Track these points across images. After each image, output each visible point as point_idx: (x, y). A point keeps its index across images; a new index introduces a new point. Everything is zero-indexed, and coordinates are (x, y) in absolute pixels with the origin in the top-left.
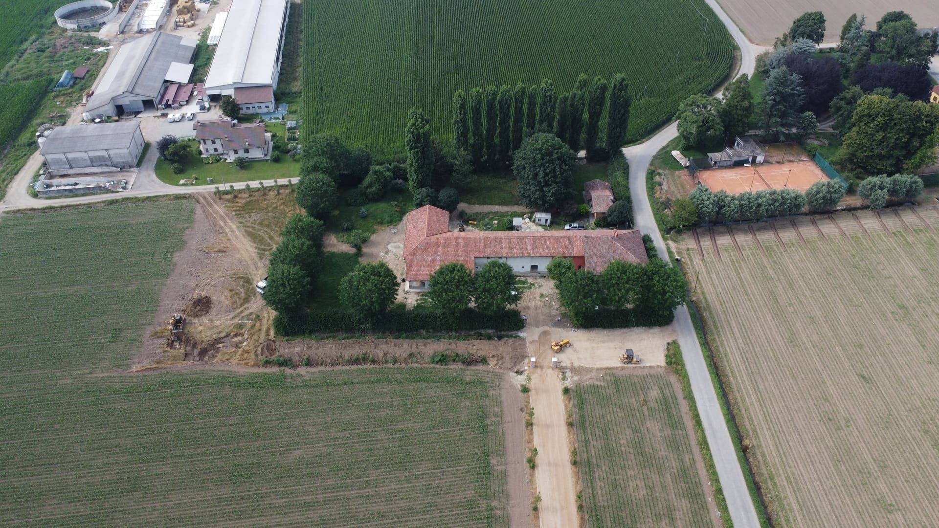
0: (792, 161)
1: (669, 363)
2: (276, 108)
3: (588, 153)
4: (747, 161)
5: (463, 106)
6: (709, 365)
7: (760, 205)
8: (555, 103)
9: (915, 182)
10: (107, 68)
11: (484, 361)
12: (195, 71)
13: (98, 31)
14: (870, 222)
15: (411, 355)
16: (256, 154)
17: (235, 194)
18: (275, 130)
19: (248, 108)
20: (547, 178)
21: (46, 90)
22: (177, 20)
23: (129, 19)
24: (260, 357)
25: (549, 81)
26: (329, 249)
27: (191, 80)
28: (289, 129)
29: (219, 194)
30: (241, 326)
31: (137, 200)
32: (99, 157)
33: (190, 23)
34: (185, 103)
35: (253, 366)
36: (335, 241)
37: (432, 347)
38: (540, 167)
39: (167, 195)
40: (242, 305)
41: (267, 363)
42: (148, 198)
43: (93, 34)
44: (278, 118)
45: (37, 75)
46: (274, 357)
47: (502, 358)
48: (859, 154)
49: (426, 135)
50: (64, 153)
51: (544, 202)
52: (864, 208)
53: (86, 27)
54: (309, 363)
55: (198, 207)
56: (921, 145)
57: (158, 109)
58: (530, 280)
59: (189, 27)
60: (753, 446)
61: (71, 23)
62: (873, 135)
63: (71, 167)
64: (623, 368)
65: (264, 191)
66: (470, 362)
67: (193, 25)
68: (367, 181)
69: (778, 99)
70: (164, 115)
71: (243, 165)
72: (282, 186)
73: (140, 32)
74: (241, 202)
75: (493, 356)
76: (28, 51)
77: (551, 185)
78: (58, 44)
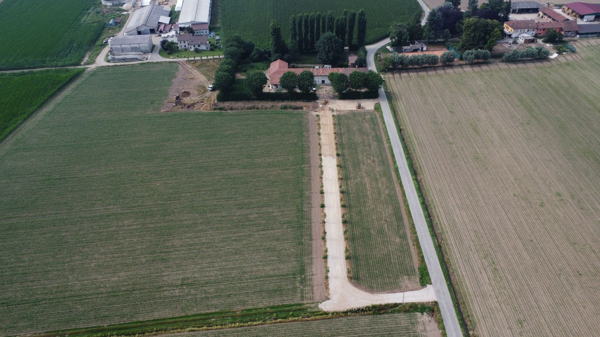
0: (439, 50)
1: (375, 108)
2: (210, 33)
3: (349, 47)
4: (419, 49)
5: (294, 22)
6: (391, 109)
7: (419, 59)
8: (334, 21)
9: (487, 53)
10: (130, 20)
11: (301, 108)
12: (171, 20)
13: (122, 6)
14: (468, 69)
15: (272, 106)
16: (203, 47)
17: (195, 61)
18: (210, 40)
19: (197, 33)
20: (329, 49)
21: (104, 27)
22: (160, 1)
23: (136, 2)
24: (212, 107)
25: (331, 11)
26: (237, 78)
27: (170, 23)
28: (217, 40)
29: (189, 61)
30: (203, 100)
31: (153, 63)
32: (135, 47)
33: (166, 3)
34: (168, 31)
35: (209, 110)
36: (240, 75)
37: (280, 104)
38: (326, 45)
39: (166, 62)
40: (202, 94)
41: (215, 109)
42: (157, 62)
43: (120, 7)
44: (211, 37)
45: (98, 22)
46: (218, 107)
47: (309, 107)
48: (466, 44)
49: (279, 29)
50: (120, 45)
51: (329, 60)
52: (466, 64)
53: (116, 5)
54: (231, 109)
55: (180, 66)
56: (490, 38)
57: (156, 33)
58: (321, 86)
59: (165, 4)
60: (404, 129)
61: (109, 3)
62: (470, 35)
63: (123, 52)
64: (357, 110)
65: (208, 60)
66: (297, 108)
67: (167, 4)
68: (253, 53)
69: (432, 23)
70: (160, 36)
71: (197, 51)
72: (215, 58)
73: (142, 7)
74: (197, 64)
75: (305, 106)
76: (91, 13)
77: (331, 52)
78: (104, 11)
